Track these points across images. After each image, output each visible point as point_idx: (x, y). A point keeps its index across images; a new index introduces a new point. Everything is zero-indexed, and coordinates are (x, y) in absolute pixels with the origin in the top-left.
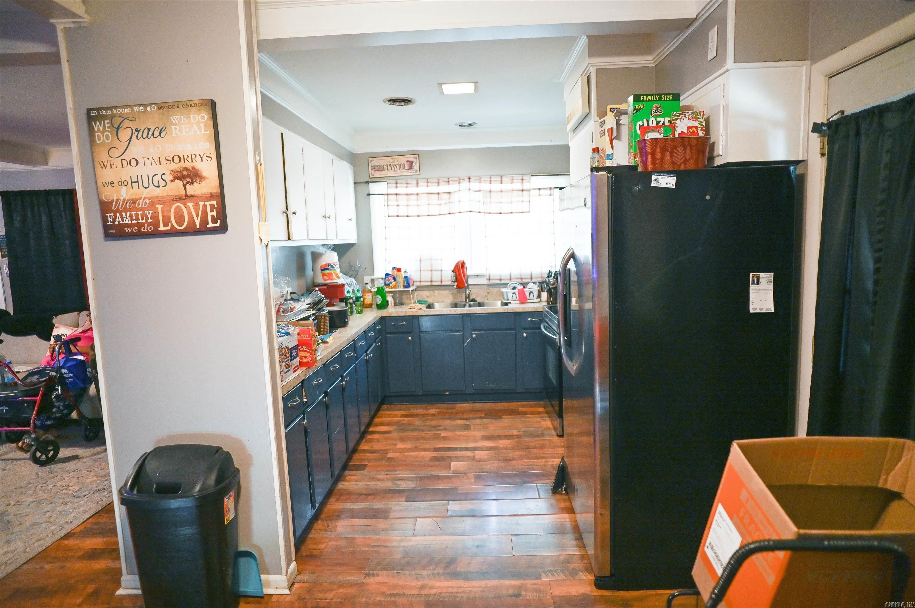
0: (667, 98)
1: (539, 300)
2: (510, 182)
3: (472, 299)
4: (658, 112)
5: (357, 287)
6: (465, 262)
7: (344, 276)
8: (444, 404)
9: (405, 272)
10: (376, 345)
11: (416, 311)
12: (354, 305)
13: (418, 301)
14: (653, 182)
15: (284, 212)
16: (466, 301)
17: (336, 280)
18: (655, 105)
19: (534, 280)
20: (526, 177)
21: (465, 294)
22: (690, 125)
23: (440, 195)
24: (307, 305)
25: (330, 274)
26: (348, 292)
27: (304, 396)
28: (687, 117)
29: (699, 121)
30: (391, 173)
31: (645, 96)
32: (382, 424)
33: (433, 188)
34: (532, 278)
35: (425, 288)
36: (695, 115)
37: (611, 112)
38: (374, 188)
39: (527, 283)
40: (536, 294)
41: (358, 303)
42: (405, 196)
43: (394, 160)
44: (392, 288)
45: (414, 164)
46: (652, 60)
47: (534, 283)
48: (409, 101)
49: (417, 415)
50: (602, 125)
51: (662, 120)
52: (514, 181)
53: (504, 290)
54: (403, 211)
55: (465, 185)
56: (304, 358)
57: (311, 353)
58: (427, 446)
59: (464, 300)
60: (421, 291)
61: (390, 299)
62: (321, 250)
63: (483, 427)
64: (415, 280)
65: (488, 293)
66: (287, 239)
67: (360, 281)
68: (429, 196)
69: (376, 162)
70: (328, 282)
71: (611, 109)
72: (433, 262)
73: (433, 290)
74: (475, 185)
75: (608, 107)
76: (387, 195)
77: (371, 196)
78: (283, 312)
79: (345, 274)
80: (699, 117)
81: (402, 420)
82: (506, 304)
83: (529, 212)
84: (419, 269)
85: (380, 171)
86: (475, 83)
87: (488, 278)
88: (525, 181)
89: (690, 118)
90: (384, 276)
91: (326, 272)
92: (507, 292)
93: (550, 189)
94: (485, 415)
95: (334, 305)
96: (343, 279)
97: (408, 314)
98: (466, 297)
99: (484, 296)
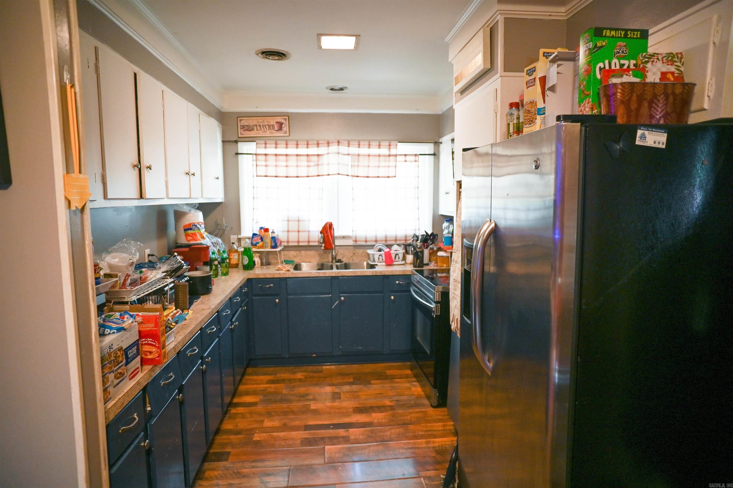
0: (633, 35)
1: (403, 262)
2: (378, 147)
3: (338, 260)
4: (623, 52)
5: (223, 247)
6: (333, 223)
7: (209, 235)
8: (311, 366)
9: (273, 232)
10: (242, 309)
11: (284, 273)
12: (219, 266)
13: (285, 261)
14: (638, 139)
15: (135, 166)
16: (332, 262)
17: (200, 240)
18: (619, 43)
19: (398, 242)
20: (393, 143)
21: (332, 255)
22: (664, 70)
23: (309, 157)
24: (163, 272)
25: (194, 234)
26: (213, 253)
27: (148, 403)
28: (661, 59)
29: (676, 65)
30: (260, 134)
31: (608, 31)
32: (247, 393)
33: (302, 150)
34: (396, 240)
35: (292, 249)
36: (670, 58)
37: (545, 58)
38: (243, 147)
39: (392, 245)
40: (401, 256)
41: (224, 265)
42: (274, 157)
43: (263, 121)
44: (259, 248)
45: (283, 126)
46: (565, 13)
47: (399, 245)
48: (284, 55)
49: (283, 381)
50: (530, 74)
51: (626, 62)
52: (381, 147)
53: (370, 252)
54: (271, 171)
55: (334, 148)
56: (148, 354)
57: (158, 348)
58: (297, 423)
59: (331, 260)
60: (287, 251)
61: (257, 259)
62: (186, 209)
63: (354, 395)
64: (282, 240)
65: (354, 254)
66: (139, 197)
67: (226, 241)
68: (299, 157)
69: (245, 122)
70: (192, 242)
71: (544, 53)
72: (300, 223)
73: (300, 251)
74: (344, 149)
75: (542, 51)
76: (256, 154)
77: (240, 156)
78: (130, 284)
79: (210, 233)
80: (676, 60)
81: (268, 387)
82: (372, 267)
83: (395, 177)
84: (286, 229)
85: (249, 131)
86: (357, 36)
87: (354, 239)
88: (392, 147)
89: (664, 61)
90: (251, 235)
91: (190, 232)
92: (373, 255)
93: (416, 155)
94: (354, 379)
95: (196, 269)
96: (208, 239)
97: (276, 276)
98: (332, 258)
99: (350, 257)
